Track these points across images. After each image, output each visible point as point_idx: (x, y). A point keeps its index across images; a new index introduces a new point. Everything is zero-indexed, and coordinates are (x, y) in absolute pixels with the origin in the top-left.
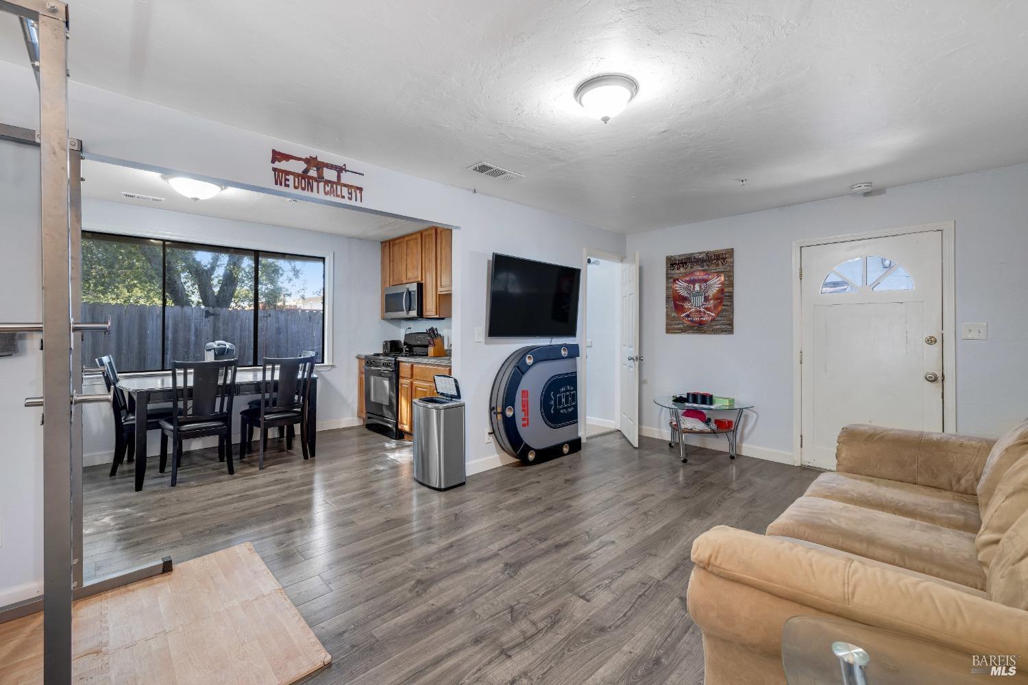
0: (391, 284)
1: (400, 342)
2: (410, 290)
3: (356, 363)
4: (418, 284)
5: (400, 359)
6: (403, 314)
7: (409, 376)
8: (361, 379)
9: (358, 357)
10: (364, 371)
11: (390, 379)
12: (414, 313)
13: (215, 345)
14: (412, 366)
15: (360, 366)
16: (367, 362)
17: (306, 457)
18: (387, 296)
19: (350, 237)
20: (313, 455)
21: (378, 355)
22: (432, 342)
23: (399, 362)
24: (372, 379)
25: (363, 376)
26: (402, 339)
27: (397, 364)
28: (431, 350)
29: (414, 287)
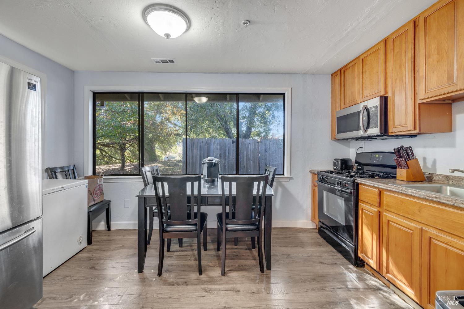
0: (342, 107)
1: (350, 160)
2: (369, 107)
3: (310, 176)
4: (381, 97)
5: (359, 180)
6: (361, 133)
7: (377, 205)
8: (314, 191)
9: (312, 172)
10: (317, 184)
11: (347, 200)
12: (375, 131)
13: (206, 160)
14: (380, 193)
15: (313, 179)
16: (320, 178)
17: (262, 270)
18: (339, 119)
19: (304, 74)
20: (269, 268)
21: (331, 172)
22: (403, 163)
23: (358, 184)
24: (325, 193)
25: (316, 189)
26: (353, 159)
27: (356, 186)
28: (401, 173)
29: (374, 103)
